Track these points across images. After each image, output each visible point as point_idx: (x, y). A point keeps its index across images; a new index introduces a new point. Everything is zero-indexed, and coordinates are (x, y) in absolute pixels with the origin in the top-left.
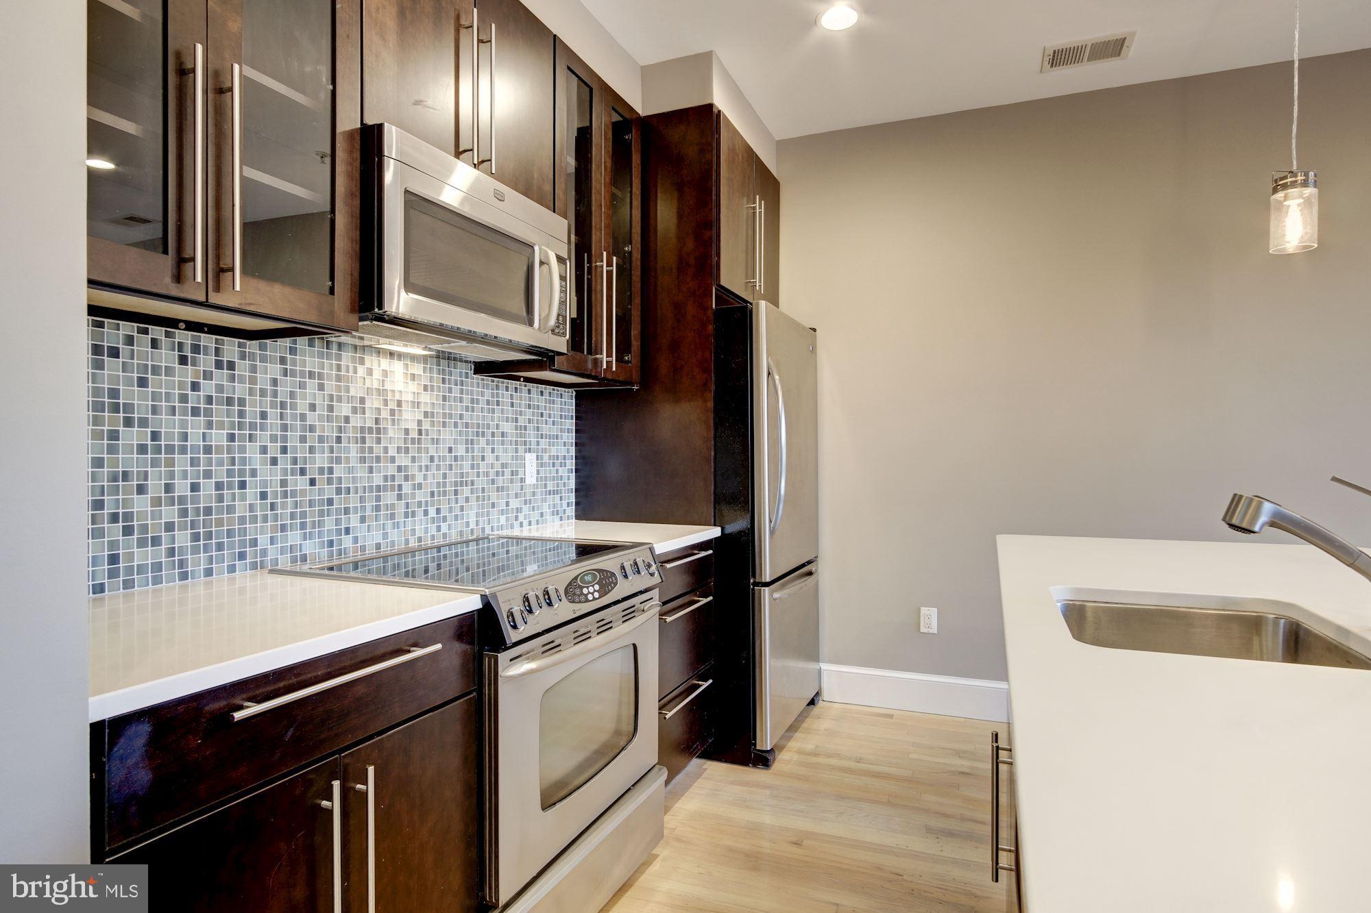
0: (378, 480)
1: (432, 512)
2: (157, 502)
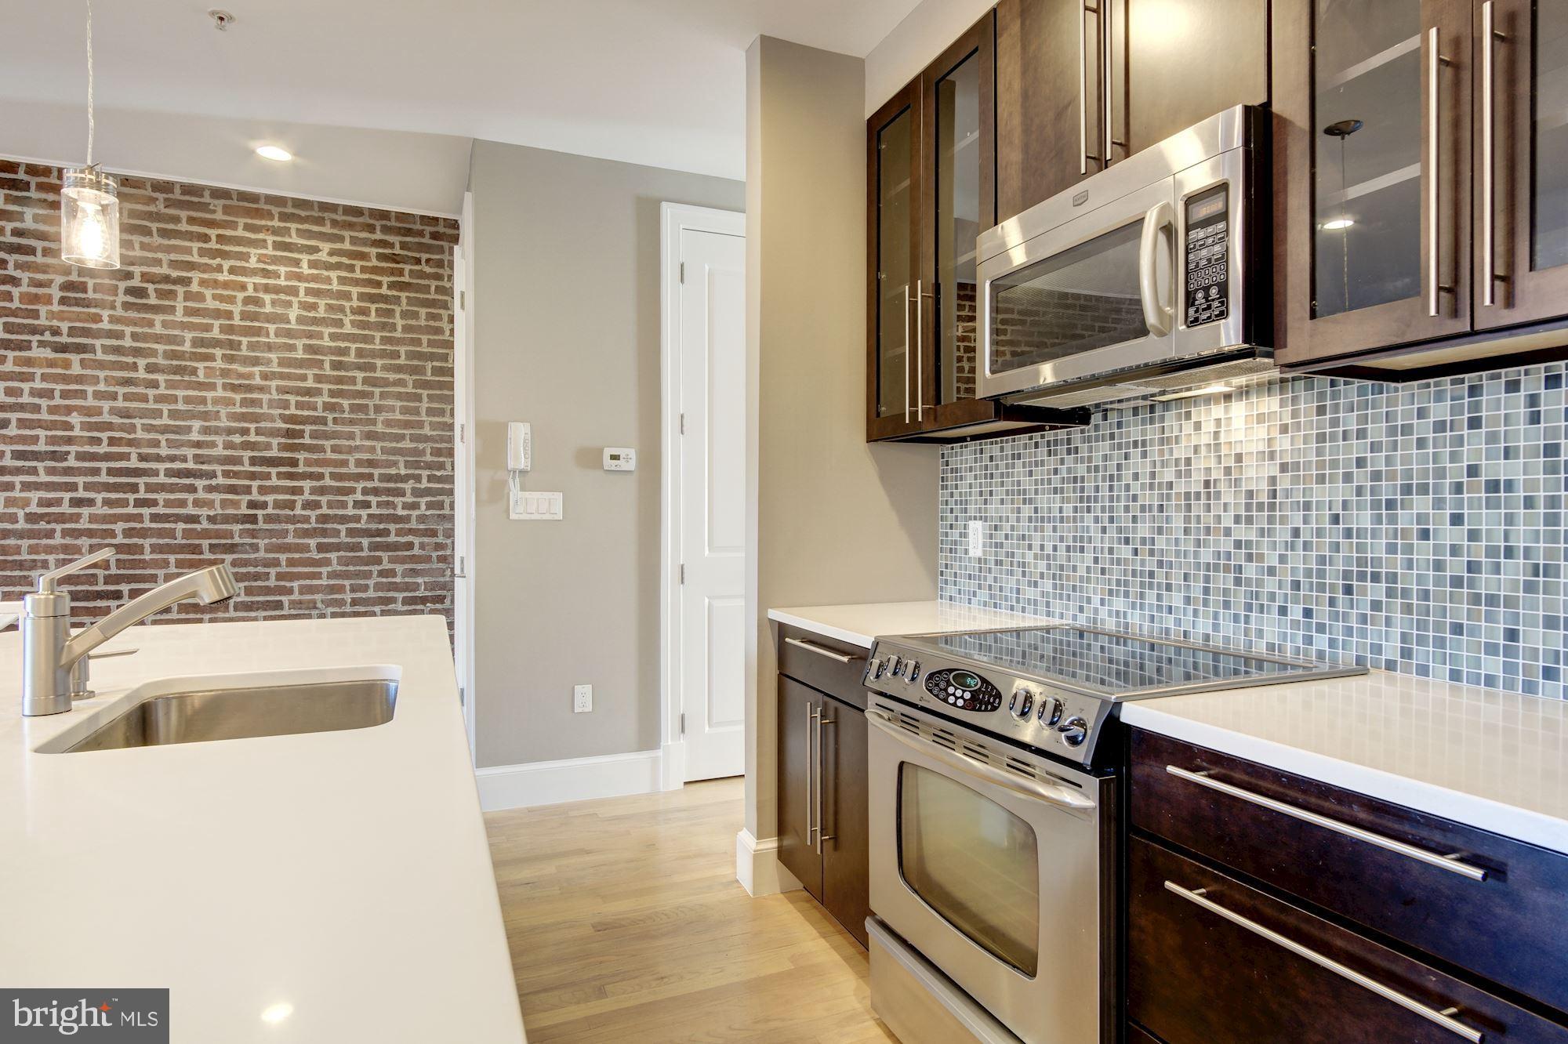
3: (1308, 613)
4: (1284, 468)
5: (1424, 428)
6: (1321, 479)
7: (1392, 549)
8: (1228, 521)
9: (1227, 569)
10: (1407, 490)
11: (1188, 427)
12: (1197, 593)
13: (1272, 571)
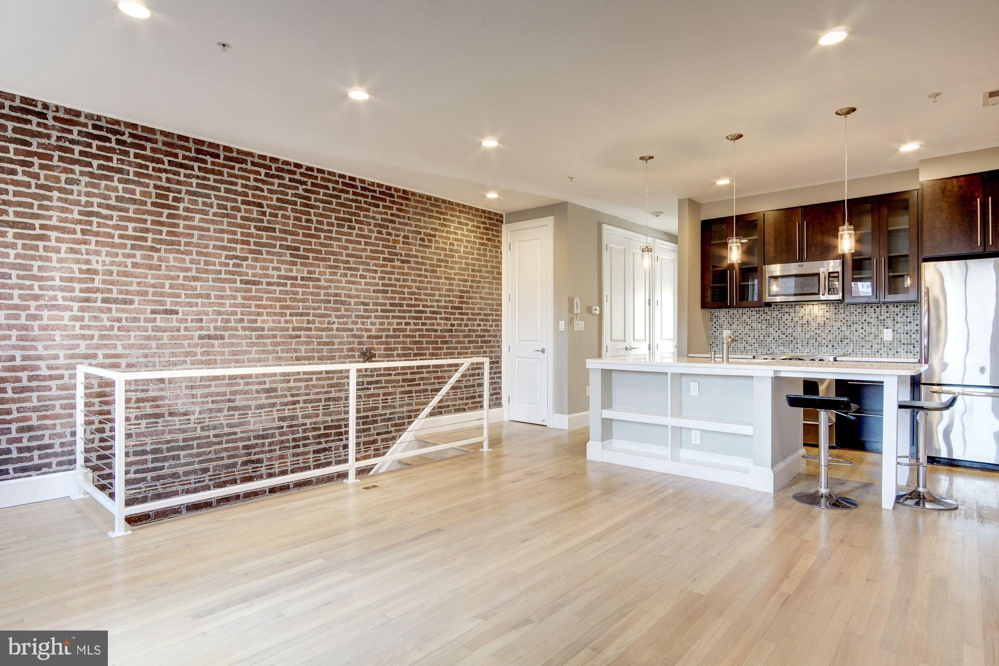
0: (808, 336)
1: (830, 346)
2: (752, 338)
3: (833, 346)
4: (827, 319)
5: (856, 313)
6: (836, 321)
7: (850, 333)
8: (813, 329)
9: (813, 339)
10: (853, 323)
11: (802, 310)
12: (805, 343)
13: (824, 339)
